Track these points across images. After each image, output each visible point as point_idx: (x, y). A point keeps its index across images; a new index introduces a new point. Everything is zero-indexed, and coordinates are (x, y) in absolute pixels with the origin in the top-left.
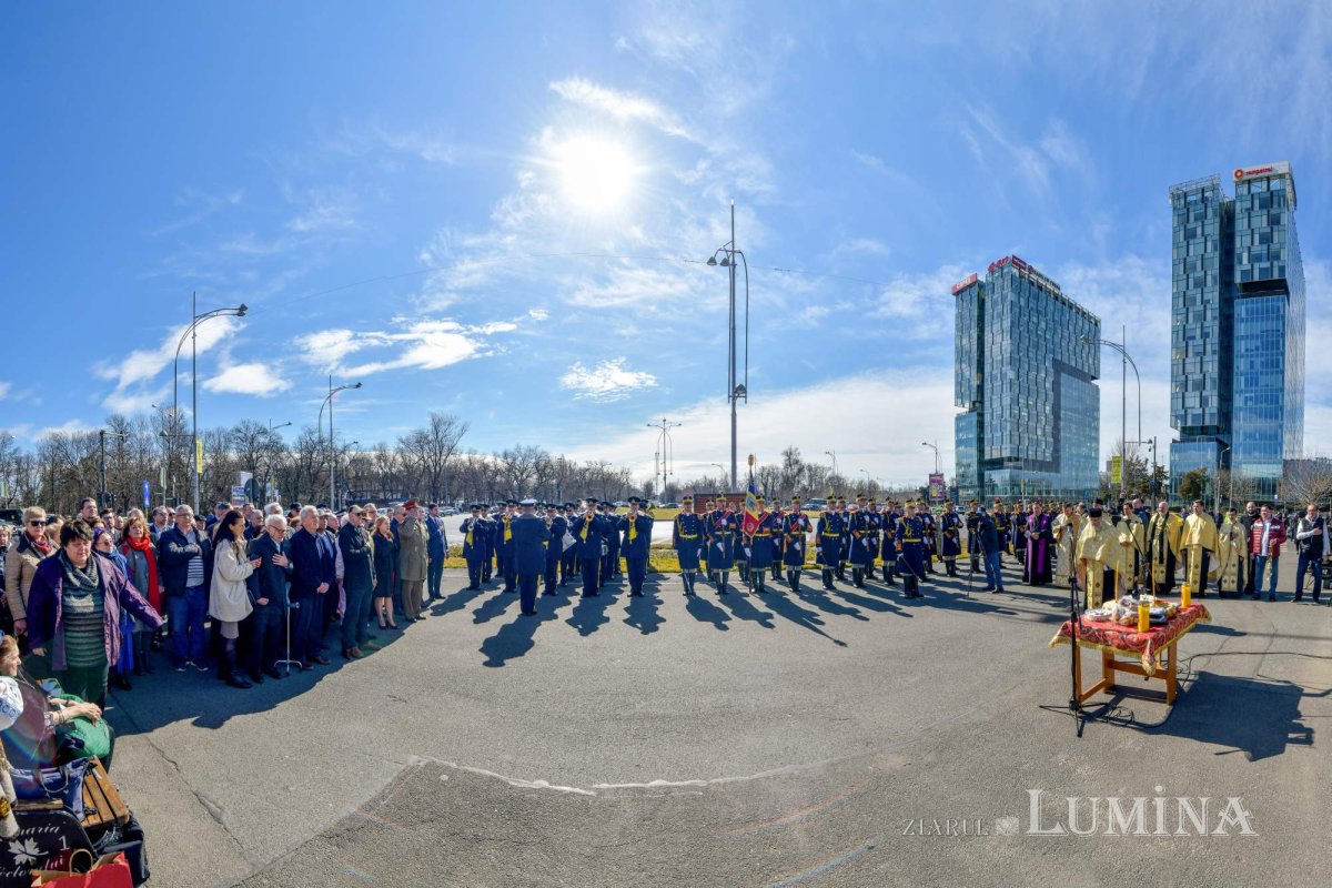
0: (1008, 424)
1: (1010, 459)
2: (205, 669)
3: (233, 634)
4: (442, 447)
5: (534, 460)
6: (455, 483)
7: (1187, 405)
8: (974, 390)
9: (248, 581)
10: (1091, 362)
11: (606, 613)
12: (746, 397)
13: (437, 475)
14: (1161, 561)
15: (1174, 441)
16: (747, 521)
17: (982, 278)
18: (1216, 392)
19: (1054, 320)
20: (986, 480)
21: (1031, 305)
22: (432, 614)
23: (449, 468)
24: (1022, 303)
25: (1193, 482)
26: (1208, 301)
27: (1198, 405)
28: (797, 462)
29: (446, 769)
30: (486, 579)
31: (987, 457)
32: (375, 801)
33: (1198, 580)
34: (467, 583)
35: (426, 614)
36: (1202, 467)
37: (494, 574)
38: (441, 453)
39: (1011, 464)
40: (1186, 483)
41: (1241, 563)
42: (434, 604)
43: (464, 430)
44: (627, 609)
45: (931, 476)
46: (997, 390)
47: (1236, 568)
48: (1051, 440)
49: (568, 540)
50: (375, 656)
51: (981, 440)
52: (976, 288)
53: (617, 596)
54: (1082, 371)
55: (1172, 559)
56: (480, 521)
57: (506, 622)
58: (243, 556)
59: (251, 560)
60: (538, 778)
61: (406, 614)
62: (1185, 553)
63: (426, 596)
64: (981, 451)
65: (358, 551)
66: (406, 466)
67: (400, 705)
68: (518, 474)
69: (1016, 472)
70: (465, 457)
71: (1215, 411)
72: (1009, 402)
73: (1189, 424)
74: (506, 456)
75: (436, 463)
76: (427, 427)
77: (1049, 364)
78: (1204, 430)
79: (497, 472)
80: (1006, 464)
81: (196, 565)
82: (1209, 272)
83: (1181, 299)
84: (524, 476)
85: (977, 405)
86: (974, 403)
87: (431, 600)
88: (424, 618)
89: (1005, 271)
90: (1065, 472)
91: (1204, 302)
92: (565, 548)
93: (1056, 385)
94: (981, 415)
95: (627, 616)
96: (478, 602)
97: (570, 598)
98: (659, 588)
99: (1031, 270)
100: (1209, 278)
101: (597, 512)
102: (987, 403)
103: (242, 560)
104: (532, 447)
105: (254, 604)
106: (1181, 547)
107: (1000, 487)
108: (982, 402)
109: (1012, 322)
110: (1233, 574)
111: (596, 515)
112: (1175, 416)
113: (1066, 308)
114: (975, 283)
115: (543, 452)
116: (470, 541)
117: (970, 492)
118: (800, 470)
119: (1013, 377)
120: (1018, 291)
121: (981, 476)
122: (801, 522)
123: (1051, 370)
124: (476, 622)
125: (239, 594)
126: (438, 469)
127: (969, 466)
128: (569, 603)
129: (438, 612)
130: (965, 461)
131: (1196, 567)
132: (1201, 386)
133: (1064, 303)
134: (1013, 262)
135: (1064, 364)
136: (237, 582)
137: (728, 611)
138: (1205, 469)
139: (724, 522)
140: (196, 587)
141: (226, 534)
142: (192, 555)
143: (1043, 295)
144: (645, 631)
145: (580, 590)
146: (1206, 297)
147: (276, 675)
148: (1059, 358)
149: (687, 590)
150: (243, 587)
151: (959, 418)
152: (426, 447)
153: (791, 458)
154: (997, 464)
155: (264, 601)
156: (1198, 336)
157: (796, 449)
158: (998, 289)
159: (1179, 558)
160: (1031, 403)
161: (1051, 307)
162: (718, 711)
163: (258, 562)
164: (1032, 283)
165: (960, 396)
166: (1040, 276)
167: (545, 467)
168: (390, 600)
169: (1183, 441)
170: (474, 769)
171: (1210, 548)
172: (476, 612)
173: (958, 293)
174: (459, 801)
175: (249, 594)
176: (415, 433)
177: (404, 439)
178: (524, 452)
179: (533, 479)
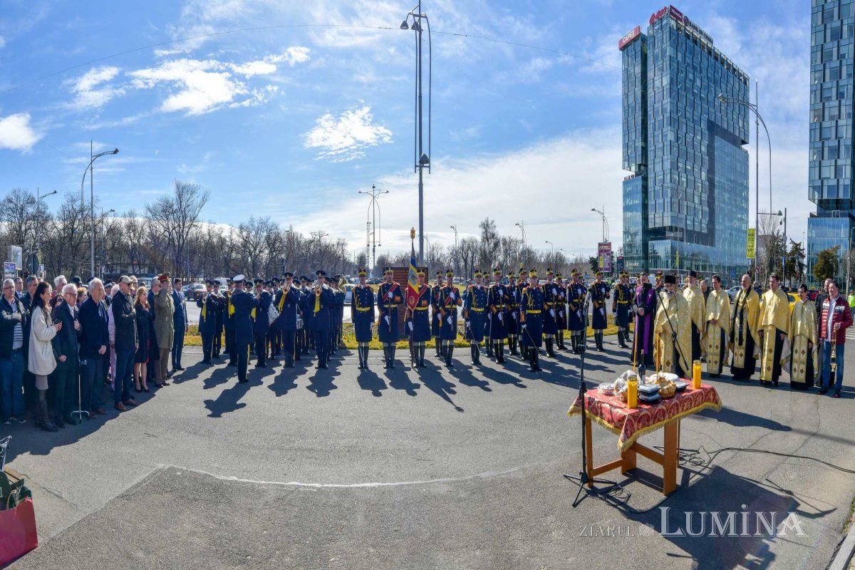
0: (669, 191)
1: (671, 229)
2: (25, 421)
3: (44, 386)
4: (185, 217)
5: (265, 234)
6: (196, 259)
7: (823, 176)
8: (639, 153)
9: (53, 341)
10: (741, 124)
11: (295, 382)
12: (429, 167)
13: (181, 248)
14: (740, 344)
15: (812, 215)
16: (410, 295)
17: (644, 32)
18: (849, 162)
19: (708, 78)
20: (650, 251)
21: (687, 60)
22: (174, 382)
23: (191, 241)
24: (680, 58)
25: (826, 262)
26: (844, 56)
27: (833, 176)
28: (493, 235)
29: (180, 470)
30: (216, 355)
31: (651, 226)
32: (141, 484)
33: (772, 366)
34: (201, 358)
35: (170, 381)
36: (835, 246)
37: (222, 351)
38: (184, 224)
39: (672, 235)
40: (820, 263)
41: (810, 351)
42: (175, 374)
43: (204, 200)
44: (311, 379)
45: (600, 245)
46: (659, 153)
47: (805, 355)
48: (706, 209)
49: (274, 313)
50: (135, 410)
51: (645, 207)
52: (639, 42)
53: (307, 368)
54: (733, 135)
55: (750, 343)
56: (212, 296)
57: (227, 388)
58: (50, 320)
59: (55, 323)
60: (232, 475)
61: (156, 381)
62: (762, 333)
63: (170, 368)
64: (645, 219)
65: (127, 316)
66: (152, 236)
67: (153, 439)
68: (252, 249)
69: (677, 243)
70: (205, 230)
71: (848, 182)
72: (669, 167)
73: (825, 197)
74: (241, 229)
75: (180, 235)
76: (171, 194)
77: (704, 125)
78: (838, 203)
79: (233, 247)
80: (669, 234)
81: (18, 330)
82: (845, 22)
83: (819, 54)
84: (257, 252)
85: (642, 168)
86: (640, 165)
87: (174, 371)
88: (168, 385)
89: (664, 22)
90: (719, 245)
91: (841, 57)
92: (271, 321)
93: (711, 147)
94: (645, 179)
95: (310, 383)
96: (208, 373)
97: (274, 369)
98: (342, 362)
99: (687, 21)
100: (845, 28)
101: (293, 285)
102: (650, 166)
103: (49, 324)
104: (264, 219)
105: (58, 361)
106: (758, 329)
107: (664, 259)
108: (646, 166)
109: (671, 80)
110: (802, 363)
111: (292, 289)
112: (813, 188)
113: (718, 64)
114: (640, 38)
115: (272, 225)
116: (204, 314)
117: (636, 264)
118: (496, 245)
119: (673, 140)
120: (676, 45)
121: (645, 246)
122: (452, 295)
123: (707, 132)
124: (205, 388)
125: (47, 353)
126: (181, 242)
127: (636, 234)
128: (274, 372)
129: (178, 380)
130: (632, 230)
131: (770, 351)
132: (836, 152)
133: (716, 58)
134: (672, 13)
135: (717, 125)
136: (47, 342)
137: (387, 381)
138: (838, 248)
139: (390, 295)
140: (18, 349)
141: (39, 302)
142: (15, 321)
143: (697, 49)
144: (319, 395)
145: (283, 363)
146: (843, 51)
147: (73, 423)
148: (713, 119)
149: (361, 364)
150: (50, 346)
151: (626, 182)
152: (171, 217)
153: (488, 231)
154: (659, 233)
155: (63, 358)
156: (834, 98)
157: (493, 221)
158: (658, 44)
159: (757, 339)
160: (689, 167)
161: (705, 63)
162: (346, 449)
163: (60, 325)
164: (687, 36)
165: (627, 159)
166: (695, 28)
167: (275, 240)
168: (145, 365)
169: (820, 215)
170: (197, 471)
171: (784, 330)
172: (206, 381)
173: (624, 48)
174: (187, 483)
175: (54, 352)
176: (161, 200)
177: (151, 206)
178: (256, 225)
179: (265, 255)
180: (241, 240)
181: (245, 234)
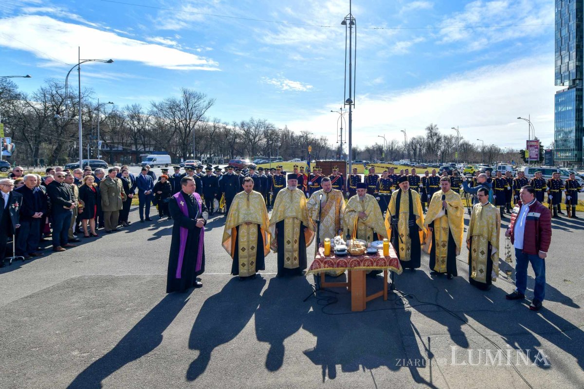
4: (191, 114)
5: (263, 129)
8: (574, 71)
13: (187, 135)
23: (199, 130)
38: (190, 119)
43: (210, 104)
45: (528, 142)
64: (580, 121)
68: (252, 138)
70: (211, 124)
74: (243, 125)
75: (187, 126)
76: (179, 97)
79: (237, 136)
84: (257, 139)
86: (573, 81)
94: (580, 90)
104: (262, 120)
108: (581, 79)
115: (269, 125)
117: (568, 154)
118: (438, 140)
121: (579, 141)
126: (188, 130)
152: (178, 113)
153: (432, 132)
157: (436, 126)
165: (560, 77)
167: (272, 134)
176: (168, 100)
177: (157, 104)
178: (256, 123)
179: (264, 141)
180: (243, 132)
181: (246, 128)
